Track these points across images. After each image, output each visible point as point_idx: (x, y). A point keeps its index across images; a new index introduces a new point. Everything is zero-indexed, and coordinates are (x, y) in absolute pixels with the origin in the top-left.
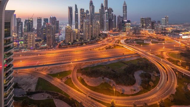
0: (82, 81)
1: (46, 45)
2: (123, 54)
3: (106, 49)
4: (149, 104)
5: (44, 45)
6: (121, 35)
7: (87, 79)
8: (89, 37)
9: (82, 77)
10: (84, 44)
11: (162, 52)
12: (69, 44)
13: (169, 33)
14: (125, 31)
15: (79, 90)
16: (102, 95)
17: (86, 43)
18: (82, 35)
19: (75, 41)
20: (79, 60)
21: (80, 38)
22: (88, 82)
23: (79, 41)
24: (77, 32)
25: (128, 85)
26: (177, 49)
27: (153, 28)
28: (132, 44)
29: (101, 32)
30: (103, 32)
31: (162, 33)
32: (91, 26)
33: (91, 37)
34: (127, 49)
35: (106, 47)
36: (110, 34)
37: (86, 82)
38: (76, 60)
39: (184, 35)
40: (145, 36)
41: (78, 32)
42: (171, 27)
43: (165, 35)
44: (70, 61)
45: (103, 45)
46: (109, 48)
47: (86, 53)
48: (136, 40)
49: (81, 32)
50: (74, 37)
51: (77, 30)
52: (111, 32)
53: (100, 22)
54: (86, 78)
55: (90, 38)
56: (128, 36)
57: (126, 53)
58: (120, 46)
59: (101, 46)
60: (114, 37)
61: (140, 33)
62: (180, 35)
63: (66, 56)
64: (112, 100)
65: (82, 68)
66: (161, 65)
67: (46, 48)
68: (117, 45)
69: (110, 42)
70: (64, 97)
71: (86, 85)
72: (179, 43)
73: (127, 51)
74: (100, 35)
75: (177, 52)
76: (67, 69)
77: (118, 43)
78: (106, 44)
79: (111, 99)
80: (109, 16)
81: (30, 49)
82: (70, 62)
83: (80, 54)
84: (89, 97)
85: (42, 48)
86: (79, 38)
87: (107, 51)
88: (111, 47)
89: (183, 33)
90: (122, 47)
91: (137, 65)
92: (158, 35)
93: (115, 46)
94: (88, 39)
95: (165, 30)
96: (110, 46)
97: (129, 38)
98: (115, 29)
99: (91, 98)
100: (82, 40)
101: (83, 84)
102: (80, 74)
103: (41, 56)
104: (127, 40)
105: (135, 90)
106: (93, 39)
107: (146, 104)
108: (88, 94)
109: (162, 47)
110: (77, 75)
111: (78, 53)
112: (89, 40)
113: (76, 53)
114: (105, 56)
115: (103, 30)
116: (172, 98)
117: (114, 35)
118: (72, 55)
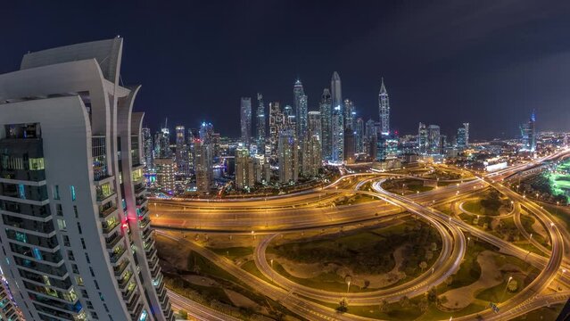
0: (280, 269)
1: (195, 189)
2: (377, 215)
3: (337, 204)
4: (410, 297)
5: (192, 188)
6: (374, 171)
7: (289, 265)
8: (293, 175)
9: (280, 261)
10: (281, 193)
11: (453, 203)
12: (244, 191)
13: (470, 161)
14: (384, 161)
15: (272, 283)
16: (322, 291)
17: (285, 190)
18: (277, 170)
19: (258, 184)
20: (270, 228)
21: (271, 178)
22: (291, 270)
23: (269, 184)
24: (262, 163)
25: (379, 273)
26: (477, 193)
27: (442, 152)
28: (398, 191)
29: (324, 164)
30: (330, 164)
31: (458, 162)
32: (299, 148)
33: (299, 175)
34: (384, 202)
35: (337, 200)
36: (348, 167)
37: (288, 271)
38: (263, 228)
39: (490, 164)
40: (426, 171)
41: (266, 163)
42: (473, 147)
43: (462, 166)
44: (249, 229)
45: (328, 196)
46: (343, 202)
47: (286, 214)
48: (407, 181)
49: (272, 162)
50: (255, 174)
51: (262, 157)
52: (350, 162)
53: (323, 138)
54: (287, 265)
55: (296, 178)
56: (391, 172)
57: (382, 212)
58: (371, 197)
59: (324, 197)
60: (357, 177)
61: (417, 165)
62: (485, 163)
63: (239, 216)
64: (341, 300)
65: (277, 244)
66: (447, 229)
67: (195, 196)
68: (364, 195)
69: (348, 188)
70: (242, 289)
71: (288, 276)
72: (482, 180)
73: (385, 208)
74: (321, 171)
75: (476, 199)
76: (245, 244)
77: (366, 189)
78: (335, 194)
79: (341, 297)
80: (345, 120)
81: (167, 193)
82: (250, 232)
83: (273, 216)
84: (294, 293)
85: (189, 196)
86: (268, 178)
87: (340, 209)
88: (349, 200)
89: (489, 160)
90: (376, 198)
91: (404, 235)
92: (452, 166)
93: (358, 197)
94: (290, 181)
95: (463, 155)
96: (346, 197)
97: (393, 176)
98: (360, 156)
99: (300, 296)
100: (275, 183)
101: (281, 274)
102: (274, 255)
103: (188, 210)
104: (388, 181)
105: (389, 281)
106: (303, 182)
107: (405, 298)
108: (292, 290)
109: (455, 192)
110: (266, 257)
111: (268, 212)
112: (292, 183)
113: (261, 212)
114: (333, 220)
115: (331, 159)
116: (451, 281)
117: (357, 170)
118: (252, 216)
